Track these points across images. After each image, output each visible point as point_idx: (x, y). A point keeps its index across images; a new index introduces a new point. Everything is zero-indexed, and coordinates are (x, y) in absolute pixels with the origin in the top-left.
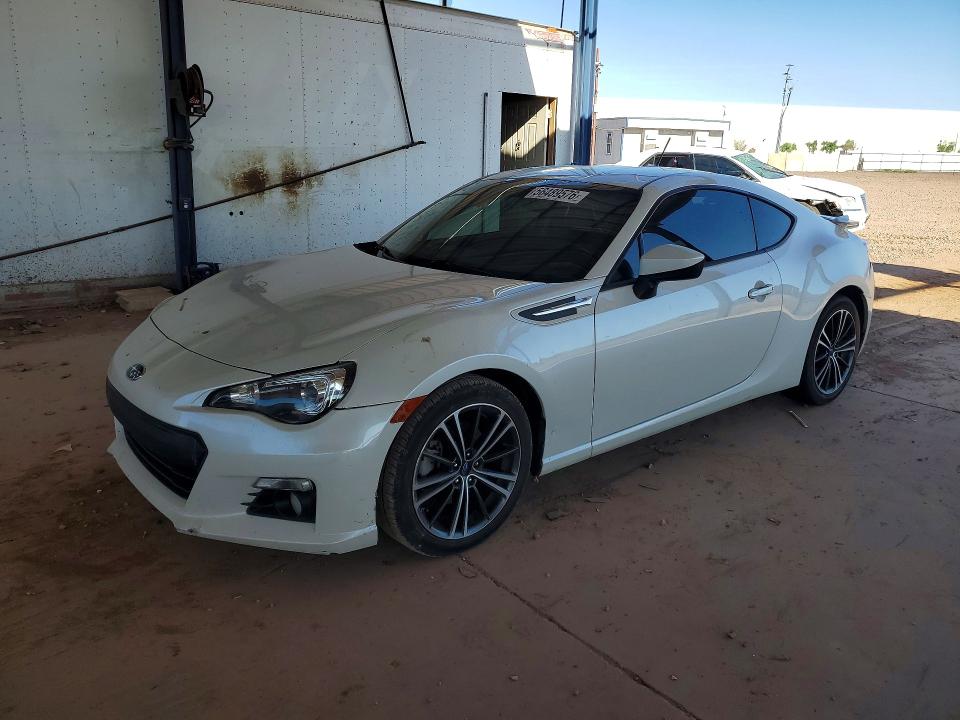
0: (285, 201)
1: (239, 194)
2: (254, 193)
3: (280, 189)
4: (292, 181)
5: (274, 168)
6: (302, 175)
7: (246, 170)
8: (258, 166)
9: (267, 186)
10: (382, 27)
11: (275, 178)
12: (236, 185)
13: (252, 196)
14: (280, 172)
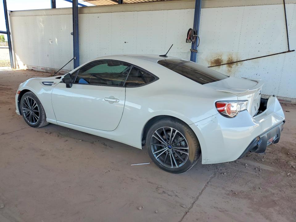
0: (227, 69)
1: (212, 66)
2: (217, 66)
3: (226, 65)
4: (230, 63)
5: (225, 59)
6: (235, 61)
7: (216, 59)
8: (220, 58)
9: (222, 64)
10: (283, 5)
11: (225, 62)
12: (212, 63)
13: (217, 67)
14: (227, 60)
